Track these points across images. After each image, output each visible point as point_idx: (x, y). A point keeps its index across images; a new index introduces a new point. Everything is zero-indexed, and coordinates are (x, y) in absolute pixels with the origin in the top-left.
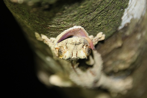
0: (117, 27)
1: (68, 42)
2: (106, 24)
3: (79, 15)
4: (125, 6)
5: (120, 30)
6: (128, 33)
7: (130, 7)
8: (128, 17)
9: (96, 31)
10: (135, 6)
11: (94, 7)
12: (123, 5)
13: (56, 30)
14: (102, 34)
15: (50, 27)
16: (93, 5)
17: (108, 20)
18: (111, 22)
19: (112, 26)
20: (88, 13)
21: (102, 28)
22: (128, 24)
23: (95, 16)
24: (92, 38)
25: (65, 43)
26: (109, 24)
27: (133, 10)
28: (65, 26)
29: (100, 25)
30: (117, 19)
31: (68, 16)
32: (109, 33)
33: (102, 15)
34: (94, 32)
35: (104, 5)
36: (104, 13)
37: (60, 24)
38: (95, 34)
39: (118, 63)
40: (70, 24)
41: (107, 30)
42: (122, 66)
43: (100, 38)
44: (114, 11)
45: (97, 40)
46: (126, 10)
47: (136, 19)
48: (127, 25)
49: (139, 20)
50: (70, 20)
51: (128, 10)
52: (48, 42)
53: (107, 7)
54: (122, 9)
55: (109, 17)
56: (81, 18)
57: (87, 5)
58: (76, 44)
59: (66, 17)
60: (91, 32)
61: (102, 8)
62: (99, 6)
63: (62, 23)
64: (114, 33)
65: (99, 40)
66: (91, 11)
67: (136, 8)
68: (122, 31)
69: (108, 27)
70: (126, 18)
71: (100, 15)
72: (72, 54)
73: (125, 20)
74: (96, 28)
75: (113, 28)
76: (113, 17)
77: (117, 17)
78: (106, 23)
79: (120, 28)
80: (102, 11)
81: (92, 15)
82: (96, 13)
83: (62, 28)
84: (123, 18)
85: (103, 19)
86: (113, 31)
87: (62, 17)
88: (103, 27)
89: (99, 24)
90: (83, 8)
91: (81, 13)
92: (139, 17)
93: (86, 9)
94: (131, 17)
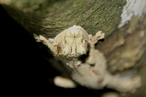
0: (117, 25)
1: (67, 35)
2: (104, 23)
3: (73, 14)
4: (123, 3)
5: (121, 28)
6: (130, 31)
7: (129, 4)
8: (128, 14)
9: (94, 30)
10: (134, 3)
11: (89, 5)
12: (120, 3)
13: (52, 31)
14: (102, 33)
15: (46, 28)
16: (87, 3)
17: (106, 18)
18: (109, 20)
19: (111, 24)
20: (82, 11)
21: (100, 27)
22: (129, 21)
23: (90, 14)
24: (91, 37)
25: (64, 38)
26: (107, 22)
27: (132, 6)
28: (60, 26)
29: (98, 23)
30: (116, 17)
31: (62, 16)
32: (108, 31)
33: (99, 13)
34: (92, 31)
35: (99, 3)
36: (101, 12)
37: (55, 25)
38: (94, 33)
39: (122, 61)
40: (66, 24)
41: (106, 29)
42: (127, 65)
43: (99, 37)
44: (111, 9)
45: (97, 39)
46: (125, 7)
47: (137, 16)
48: (127, 23)
49: (141, 18)
50: (65, 20)
51: (127, 7)
52: (47, 43)
53: (103, 4)
54: (120, 6)
55: (106, 15)
56: (76, 17)
57: (80, 4)
58: (75, 37)
59: (60, 17)
60: (89, 31)
61: (98, 6)
62: (93, 4)
63: (57, 23)
64: (114, 31)
65: (99, 39)
66: (86, 9)
67: (136, 5)
68: (122, 29)
69: (107, 25)
70: (126, 15)
71: (96, 14)
72: (72, 49)
73: (125, 17)
74: (94, 27)
75: (112, 26)
76: (111, 15)
77: (116, 14)
78: (104, 21)
79: (120, 26)
80: (98, 9)
81: (87, 14)
82: (91, 11)
83: (58, 28)
84: (122, 16)
85: (99, 17)
86: (113, 30)
87: (56, 17)
88: (101, 25)
89: (96, 22)
90: (76, 7)
91: (75, 12)
92: (140, 14)
93: (80, 7)
94: (131, 15)
